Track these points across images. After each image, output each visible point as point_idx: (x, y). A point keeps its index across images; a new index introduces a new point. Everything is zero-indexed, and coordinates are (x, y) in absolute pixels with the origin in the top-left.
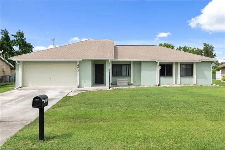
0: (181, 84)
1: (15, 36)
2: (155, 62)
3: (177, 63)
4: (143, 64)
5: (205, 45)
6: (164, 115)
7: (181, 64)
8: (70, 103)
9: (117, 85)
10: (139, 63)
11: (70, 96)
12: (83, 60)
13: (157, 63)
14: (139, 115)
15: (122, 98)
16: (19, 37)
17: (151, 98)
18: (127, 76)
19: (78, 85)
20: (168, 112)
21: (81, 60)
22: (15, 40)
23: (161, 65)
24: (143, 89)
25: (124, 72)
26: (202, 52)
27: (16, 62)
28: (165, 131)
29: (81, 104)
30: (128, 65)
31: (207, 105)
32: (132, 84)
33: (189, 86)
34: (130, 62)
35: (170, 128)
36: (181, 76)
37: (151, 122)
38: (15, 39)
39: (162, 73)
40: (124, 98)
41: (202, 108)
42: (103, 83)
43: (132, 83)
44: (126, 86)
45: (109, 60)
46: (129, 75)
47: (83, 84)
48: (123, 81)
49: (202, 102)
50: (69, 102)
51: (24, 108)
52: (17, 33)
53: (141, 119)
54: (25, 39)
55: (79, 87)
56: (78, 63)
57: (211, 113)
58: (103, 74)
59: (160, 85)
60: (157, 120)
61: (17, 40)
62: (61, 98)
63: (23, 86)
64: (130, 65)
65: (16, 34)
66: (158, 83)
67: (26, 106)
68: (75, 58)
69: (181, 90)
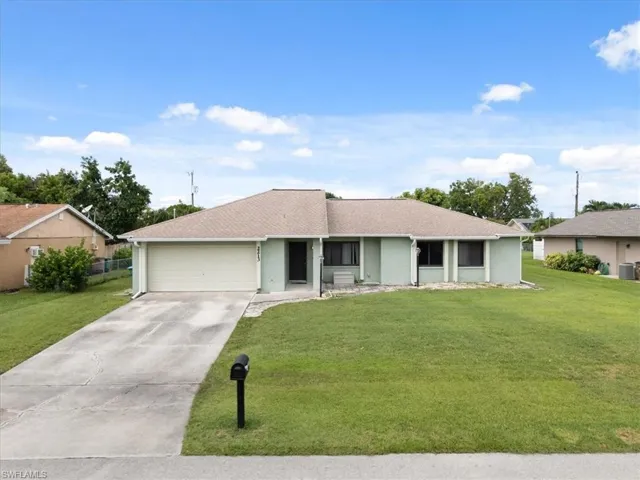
0: (459, 282)
1: (113, 171)
2: (408, 238)
3: (451, 242)
4: (383, 244)
5: (513, 176)
6: (430, 366)
7: (461, 242)
8: (256, 337)
9: (332, 283)
10: (377, 241)
11: (250, 318)
12: (269, 239)
13: (412, 241)
14: (385, 368)
15: (350, 325)
16: (121, 173)
17: (404, 325)
18: (352, 265)
19: (259, 287)
20: (436, 360)
21: (265, 239)
22: (111, 179)
23: (420, 244)
24: (385, 299)
25: (346, 258)
26: (507, 192)
27: (135, 243)
28: (433, 405)
29: (277, 341)
30: (354, 243)
31: (507, 342)
32: (362, 281)
33: (474, 287)
34: (359, 238)
35: (440, 399)
36: (459, 265)
37: (408, 383)
38: (112, 176)
39: (422, 261)
40: (354, 324)
41: (497, 349)
42: (305, 278)
43: (362, 278)
44: (351, 287)
45: (318, 239)
46: (355, 262)
47: (268, 285)
48: (344, 275)
49: (498, 334)
50: (254, 334)
51: (174, 351)
52: (117, 164)
53: (390, 375)
54: (134, 176)
55: (259, 291)
56: (258, 245)
57: (511, 362)
58: (305, 261)
59: (417, 284)
60: (418, 378)
61: (117, 181)
62: (233, 322)
63: (148, 291)
64: (358, 243)
65: (114, 167)
66: (414, 280)
67: (176, 346)
68: (253, 236)
69: (459, 301)
